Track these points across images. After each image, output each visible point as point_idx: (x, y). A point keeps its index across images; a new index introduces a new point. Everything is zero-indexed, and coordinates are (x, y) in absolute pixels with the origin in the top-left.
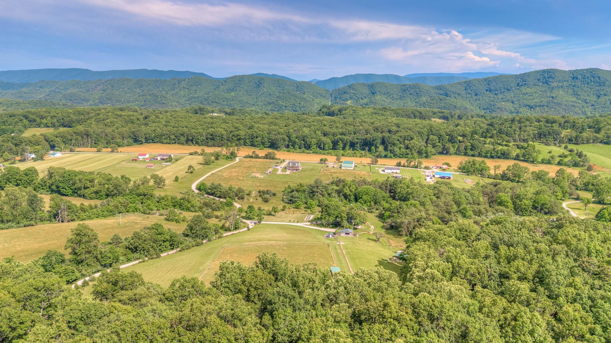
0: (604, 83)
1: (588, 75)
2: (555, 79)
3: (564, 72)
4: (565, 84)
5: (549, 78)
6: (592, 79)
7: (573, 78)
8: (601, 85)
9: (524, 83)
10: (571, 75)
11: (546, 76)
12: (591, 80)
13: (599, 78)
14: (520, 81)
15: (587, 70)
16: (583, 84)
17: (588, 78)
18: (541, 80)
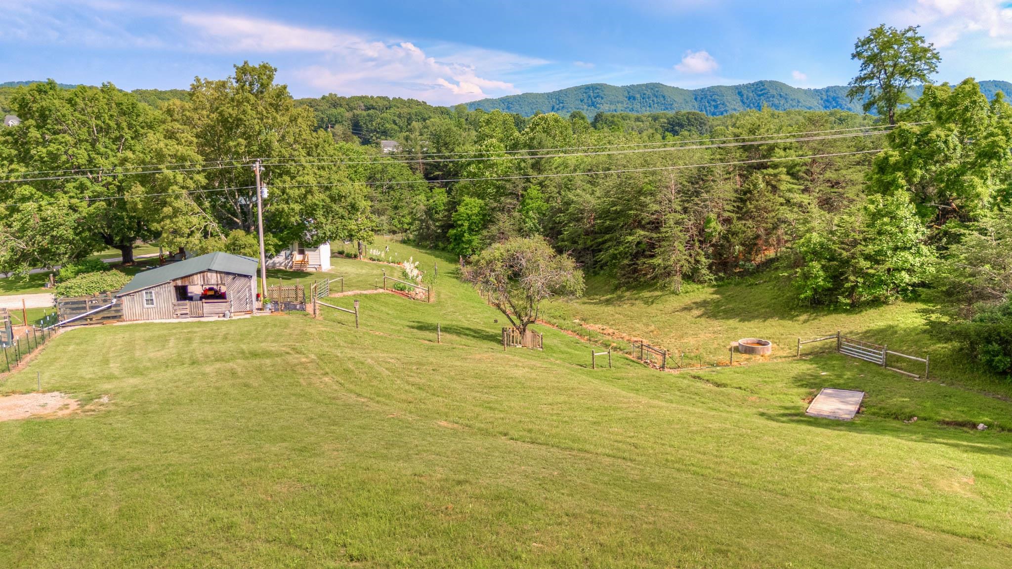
0: (672, 105)
1: (649, 93)
2: (605, 99)
3: (615, 88)
4: (619, 106)
5: (595, 98)
6: (655, 99)
7: (629, 99)
8: (667, 109)
9: (561, 105)
10: (626, 94)
11: (592, 94)
12: (653, 101)
13: (664, 97)
14: (556, 103)
15: (647, 85)
16: (644, 106)
17: (649, 98)
18: (586, 101)
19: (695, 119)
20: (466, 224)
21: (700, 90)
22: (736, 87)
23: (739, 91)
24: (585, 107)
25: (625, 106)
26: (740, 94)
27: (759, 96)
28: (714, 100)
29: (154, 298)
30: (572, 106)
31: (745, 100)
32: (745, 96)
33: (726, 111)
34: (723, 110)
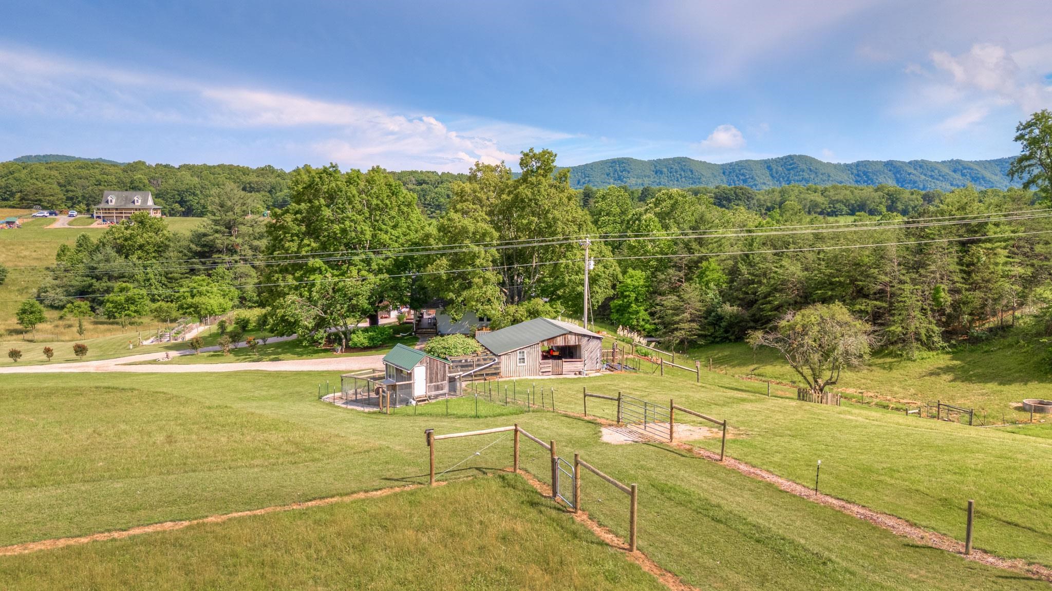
0: (700, 179)
1: (676, 167)
2: (631, 173)
3: (642, 162)
4: (647, 180)
5: (622, 172)
6: (683, 173)
7: (656, 173)
8: (695, 183)
9: (587, 179)
10: (653, 168)
11: (618, 168)
12: (680, 175)
13: (691, 171)
14: (581, 177)
15: (674, 160)
16: (671, 180)
17: (676, 172)
18: (612, 175)
19: (743, 194)
20: (633, 295)
21: (728, 164)
22: (765, 162)
23: (768, 165)
24: (612, 181)
25: (653, 180)
26: (769, 168)
27: (789, 170)
28: (743, 175)
29: (525, 357)
30: (598, 180)
31: (775, 175)
32: (774, 170)
33: (756, 185)
34: (752, 184)
